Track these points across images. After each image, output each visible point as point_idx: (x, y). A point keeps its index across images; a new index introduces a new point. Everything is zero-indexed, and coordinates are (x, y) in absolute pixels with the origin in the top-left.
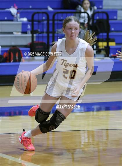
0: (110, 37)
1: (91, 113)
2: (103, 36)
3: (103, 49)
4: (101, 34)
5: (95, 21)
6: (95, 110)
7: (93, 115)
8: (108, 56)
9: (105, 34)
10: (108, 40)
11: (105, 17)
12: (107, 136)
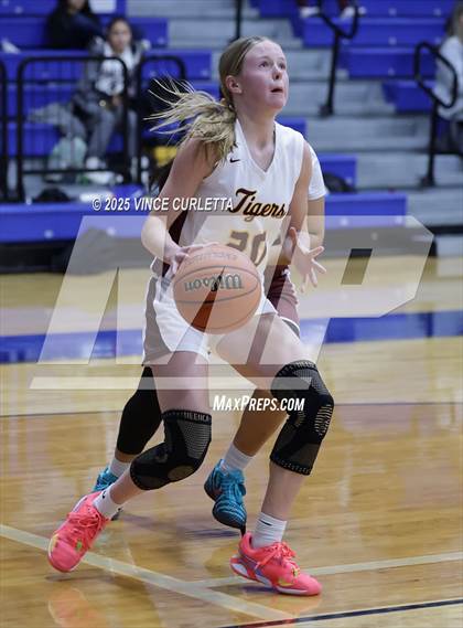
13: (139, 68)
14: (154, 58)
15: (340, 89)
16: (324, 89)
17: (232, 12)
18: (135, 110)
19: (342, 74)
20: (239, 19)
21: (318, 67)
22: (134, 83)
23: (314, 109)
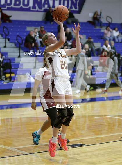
0: (12, 72)
1: (3, 110)
2: (8, 71)
3: (8, 78)
4: (7, 70)
5: (4, 64)
6: (5, 108)
7: (4, 111)
8: (11, 81)
9: (9, 70)
10: (11, 73)
11: (9, 61)
12: (12, 121)
13: (3, 61)
14: (5, 59)
15: (37, 64)
16: (34, 64)
17: (18, 51)
18: (2, 67)
19: (37, 61)
20: (20, 52)
21: (33, 60)
22: (2, 63)
23: (33, 67)
